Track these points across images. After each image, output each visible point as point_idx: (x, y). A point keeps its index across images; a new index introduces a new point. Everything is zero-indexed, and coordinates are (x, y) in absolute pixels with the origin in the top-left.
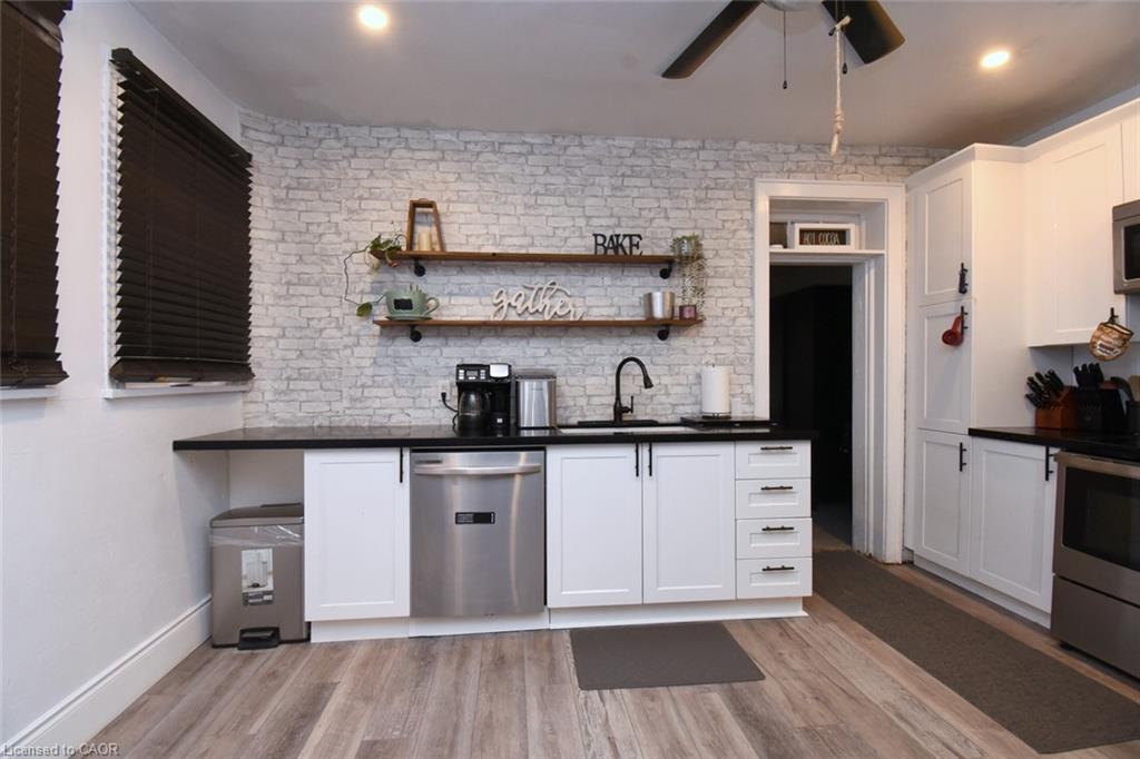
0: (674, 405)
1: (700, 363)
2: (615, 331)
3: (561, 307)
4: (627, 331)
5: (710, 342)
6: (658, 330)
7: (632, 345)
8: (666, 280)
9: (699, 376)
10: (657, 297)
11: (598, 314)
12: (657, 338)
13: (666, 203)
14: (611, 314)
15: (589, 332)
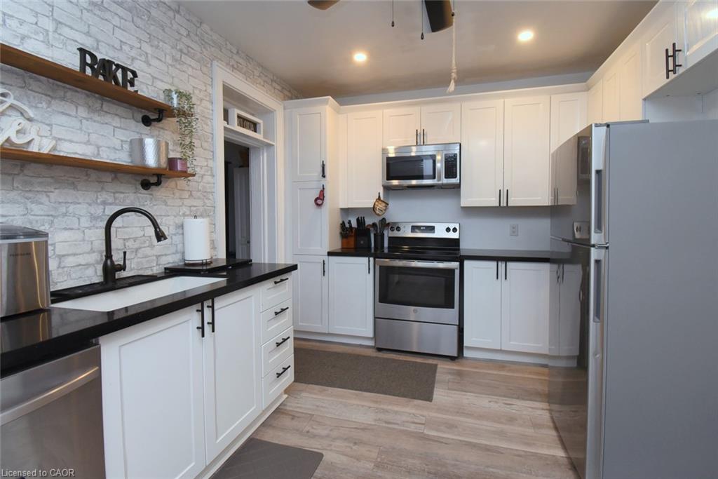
0: (158, 257)
1: (178, 215)
2: (94, 174)
3: (18, 132)
4: (108, 177)
5: (186, 195)
6: (140, 179)
7: (114, 193)
8: (149, 128)
9: (182, 226)
10: (150, 144)
11: (69, 149)
12: (140, 187)
13: (147, 48)
14: (89, 154)
15: (58, 171)
